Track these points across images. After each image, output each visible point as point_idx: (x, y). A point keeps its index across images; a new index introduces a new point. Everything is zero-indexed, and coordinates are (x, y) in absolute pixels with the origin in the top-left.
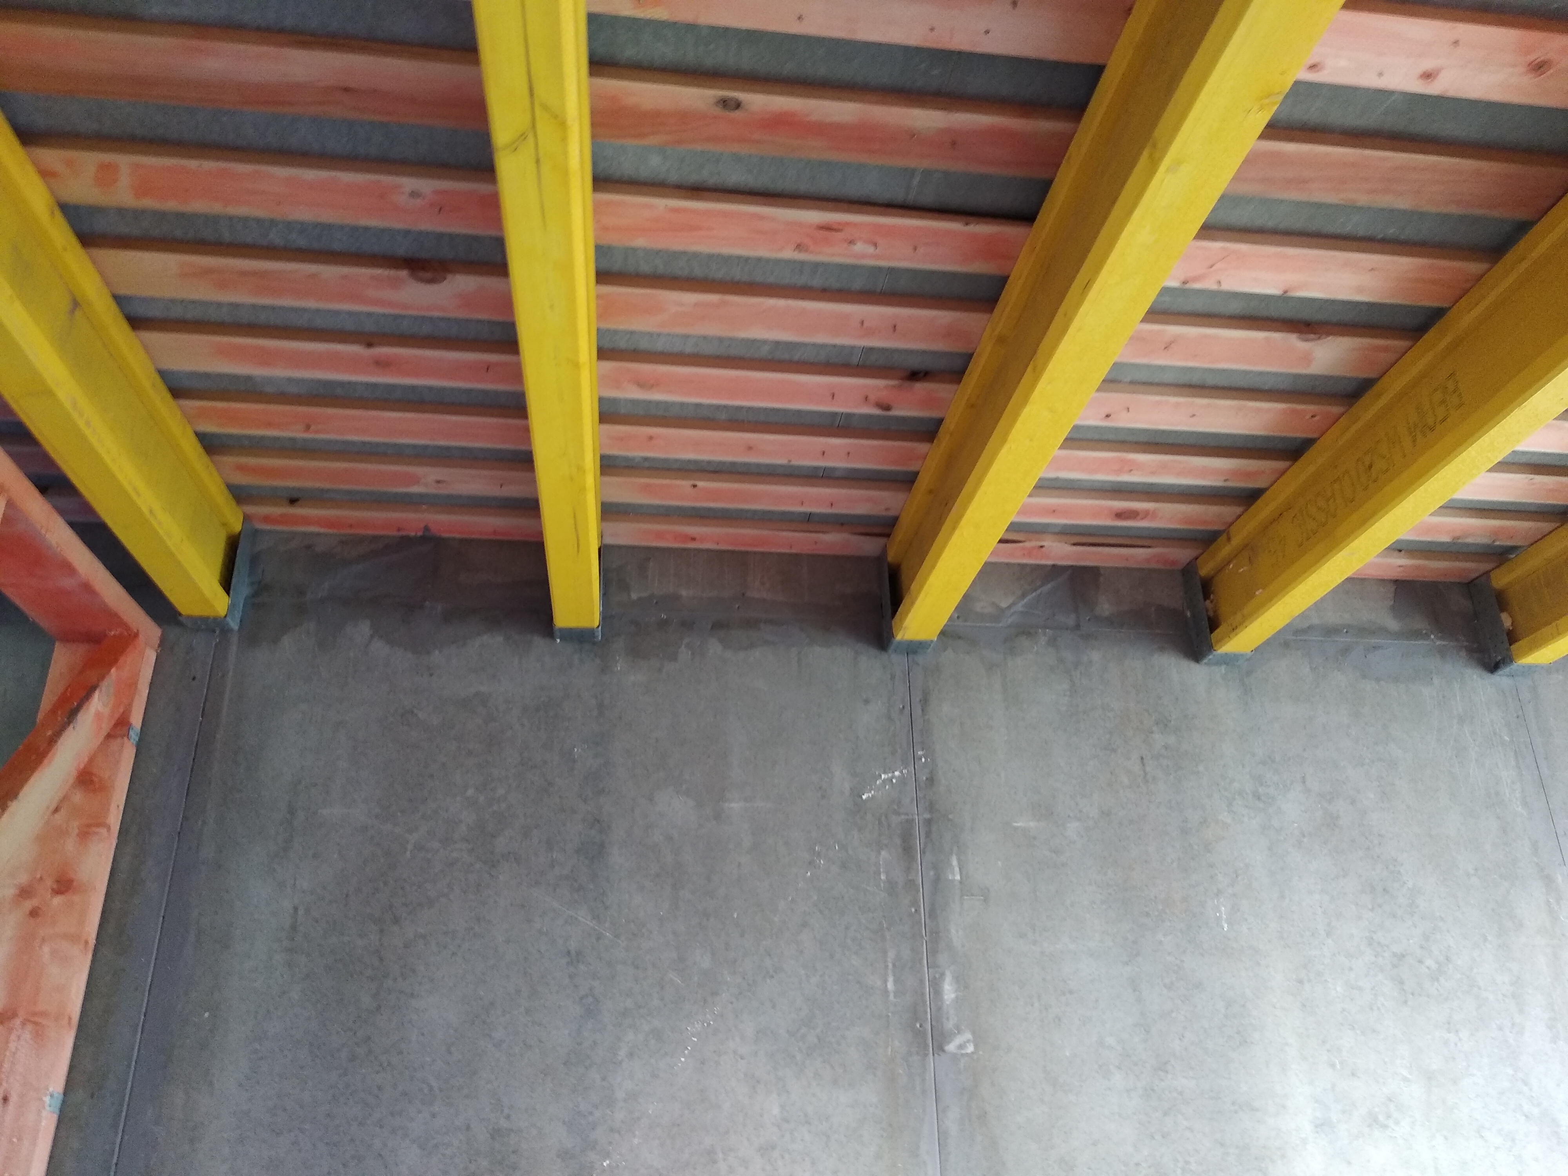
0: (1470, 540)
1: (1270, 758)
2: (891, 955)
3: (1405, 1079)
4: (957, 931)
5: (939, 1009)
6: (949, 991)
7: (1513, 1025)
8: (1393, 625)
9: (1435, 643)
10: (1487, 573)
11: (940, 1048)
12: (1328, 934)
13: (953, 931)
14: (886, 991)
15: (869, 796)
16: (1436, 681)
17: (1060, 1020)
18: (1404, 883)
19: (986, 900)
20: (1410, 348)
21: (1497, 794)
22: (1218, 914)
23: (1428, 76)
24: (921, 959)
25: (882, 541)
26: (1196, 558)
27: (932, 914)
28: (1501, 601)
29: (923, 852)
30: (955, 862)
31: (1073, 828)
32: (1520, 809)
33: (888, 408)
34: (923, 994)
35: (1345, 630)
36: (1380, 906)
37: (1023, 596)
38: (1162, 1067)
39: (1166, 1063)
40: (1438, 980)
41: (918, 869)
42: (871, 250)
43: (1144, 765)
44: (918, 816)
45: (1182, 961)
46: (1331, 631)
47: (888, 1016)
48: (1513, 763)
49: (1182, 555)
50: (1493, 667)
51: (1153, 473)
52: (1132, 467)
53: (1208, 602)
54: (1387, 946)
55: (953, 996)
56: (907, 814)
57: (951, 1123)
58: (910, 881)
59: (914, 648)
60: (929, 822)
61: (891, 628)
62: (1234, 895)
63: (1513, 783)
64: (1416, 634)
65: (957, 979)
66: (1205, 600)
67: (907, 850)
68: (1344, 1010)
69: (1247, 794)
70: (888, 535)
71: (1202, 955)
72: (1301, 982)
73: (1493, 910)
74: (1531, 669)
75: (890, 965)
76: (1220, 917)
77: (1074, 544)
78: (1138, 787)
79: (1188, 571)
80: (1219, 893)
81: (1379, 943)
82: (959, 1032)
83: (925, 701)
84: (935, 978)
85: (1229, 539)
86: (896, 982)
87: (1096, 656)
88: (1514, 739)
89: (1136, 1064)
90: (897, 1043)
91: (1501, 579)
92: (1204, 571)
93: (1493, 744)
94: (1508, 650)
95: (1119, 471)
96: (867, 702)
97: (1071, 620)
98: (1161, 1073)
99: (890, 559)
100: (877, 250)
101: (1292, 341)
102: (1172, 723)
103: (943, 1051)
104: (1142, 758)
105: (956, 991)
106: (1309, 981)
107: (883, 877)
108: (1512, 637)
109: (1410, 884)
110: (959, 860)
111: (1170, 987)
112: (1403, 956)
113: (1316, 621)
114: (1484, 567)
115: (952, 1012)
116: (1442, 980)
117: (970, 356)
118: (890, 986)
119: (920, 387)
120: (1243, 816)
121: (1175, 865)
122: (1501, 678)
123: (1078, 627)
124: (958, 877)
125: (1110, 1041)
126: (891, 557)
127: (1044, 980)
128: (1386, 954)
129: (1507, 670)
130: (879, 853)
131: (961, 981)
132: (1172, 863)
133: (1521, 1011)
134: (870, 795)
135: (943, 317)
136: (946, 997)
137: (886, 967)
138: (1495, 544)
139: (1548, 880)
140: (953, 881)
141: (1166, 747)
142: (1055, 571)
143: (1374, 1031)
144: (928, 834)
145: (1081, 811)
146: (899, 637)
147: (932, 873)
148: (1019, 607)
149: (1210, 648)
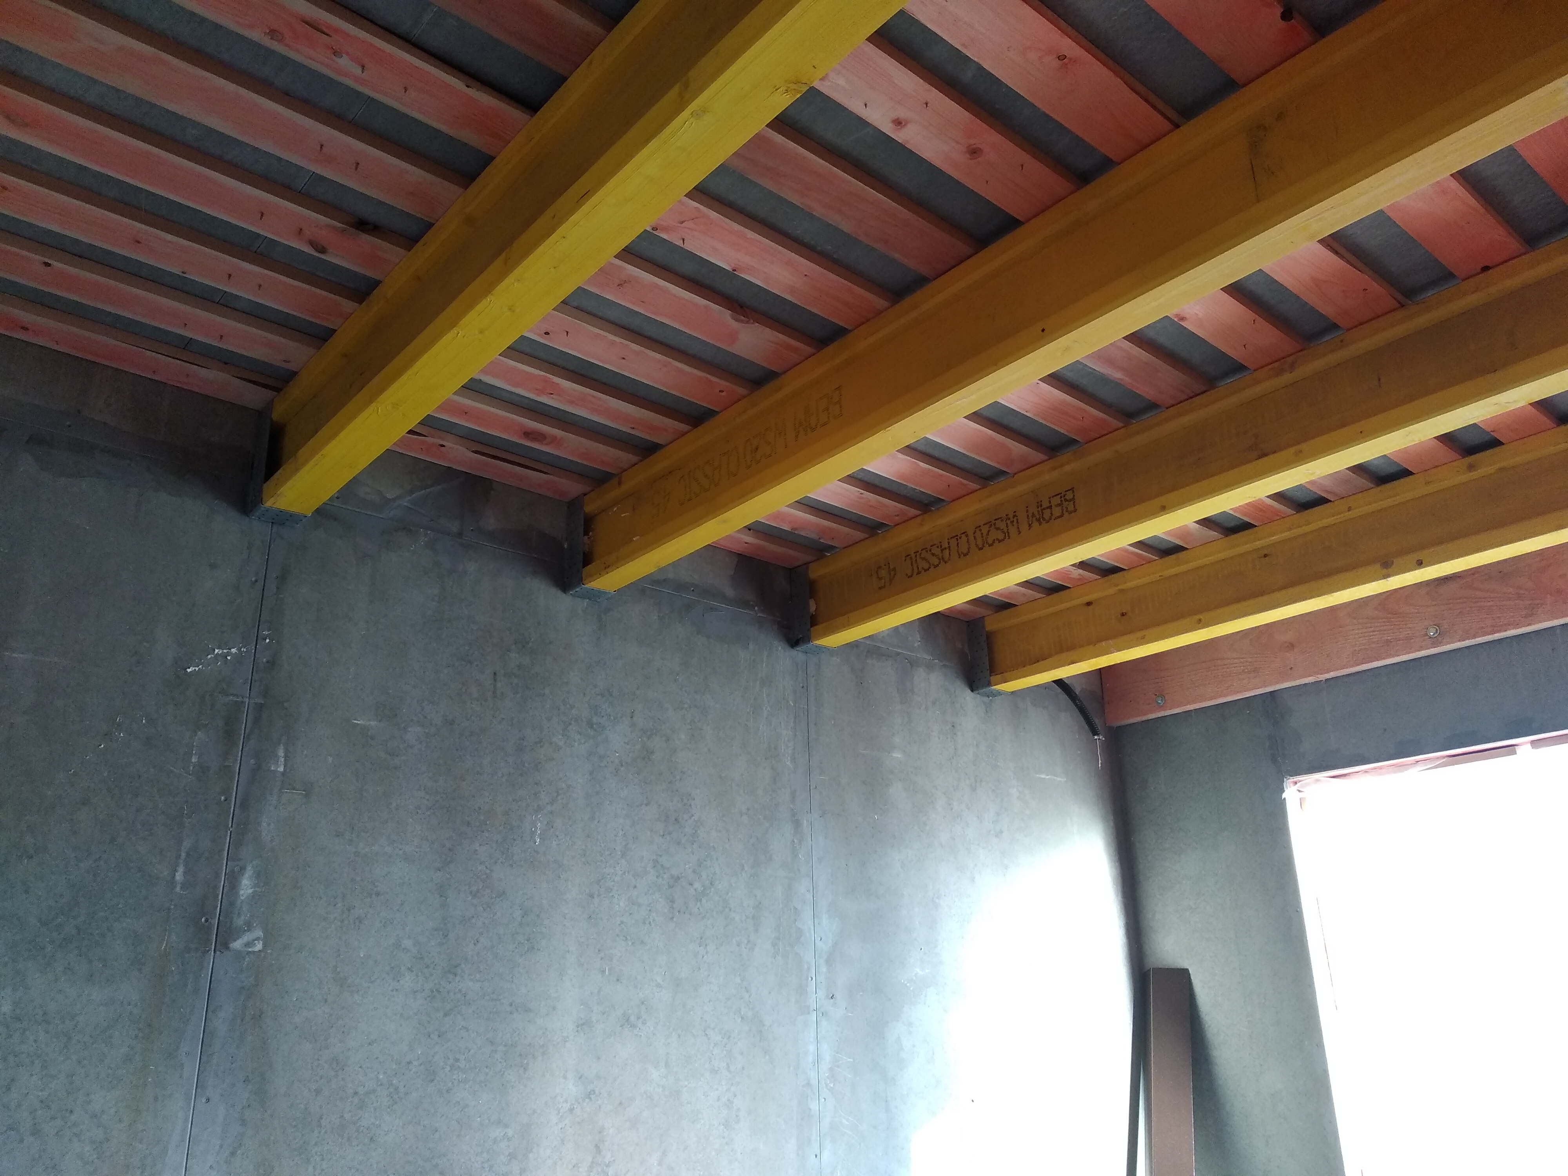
0: (803, 533)
1: (608, 690)
2: (187, 844)
3: (659, 986)
4: (269, 825)
5: (232, 904)
6: (246, 886)
7: (749, 942)
8: (730, 592)
9: (757, 614)
10: (807, 564)
11: (223, 945)
12: (623, 855)
13: (264, 824)
14: (172, 882)
15: (195, 670)
16: (751, 646)
17: (360, 922)
18: (693, 815)
19: (307, 796)
20: (814, 355)
21: (776, 748)
22: (533, 829)
23: (899, 123)
24: (221, 851)
25: (267, 394)
26: (585, 495)
27: (245, 805)
28: (812, 589)
29: (247, 738)
30: (281, 753)
31: (413, 733)
32: (789, 763)
33: (323, 250)
34: (216, 888)
35: (692, 589)
36: (670, 833)
37: (411, 492)
38: (452, 970)
39: (456, 967)
40: (701, 901)
41: (237, 756)
42: (357, 70)
43: (495, 680)
44: (249, 699)
45: (491, 871)
46: (681, 587)
47: (169, 909)
48: (792, 724)
49: (573, 487)
50: (794, 643)
51: (571, 402)
52: (554, 390)
53: (586, 537)
54: (668, 868)
55: (250, 891)
56: (237, 696)
57: (221, 1024)
58: (225, 766)
59: (283, 519)
60: (260, 707)
61: (261, 491)
62: (551, 813)
63: (788, 741)
64: (745, 604)
65: (258, 875)
66: (584, 535)
67: (229, 734)
68: (622, 922)
69: (582, 720)
70: (278, 390)
71: (511, 866)
72: (592, 896)
73: (753, 845)
74: (821, 648)
75: (183, 855)
76: (536, 831)
77: (476, 452)
78: (486, 701)
79: (574, 505)
80: (539, 809)
81: (662, 866)
82: (249, 930)
83: (283, 578)
84: (233, 871)
85: (620, 484)
86: (185, 873)
87: (472, 567)
88: (797, 705)
89: (428, 967)
90: (174, 938)
91: (817, 572)
92: (590, 508)
93: (781, 707)
94: (809, 630)
95: (540, 392)
96: (213, 566)
97: (455, 527)
98: (451, 976)
99: (275, 416)
100: (364, 74)
101: (725, 315)
102: (530, 644)
103: (227, 948)
104: (495, 673)
105: (255, 886)
106: (599, 895)
107: (194, 759)
108: (814, 621)
109: (696, 817)
110: (287, 751)
111: (475, 895)
112: (679, 878)
113: (671, 575)
114: (808, 558)
115: (245, 908)
116: (704, 901)
117: (430, 225)
118: (179, 876)
119: (367, 240)
120: (575, 741)
121: (504, 779)
122: (797, 654)
123: (460, 535)
124: (281, 769)
125: (408, 943)
126: (277, 414)
127: (353, 880)
128: (665, 876)
129: (804, 647)
130: (195, 733)
131: (263, 877)
132: (502, 777)
133: (756, 931)
134: (197, 669)
135: (414, 174)
136: (242, 892)
137: (178, 857)
138: (821, 541)
139: (797, 824)
140: (275, 772)
141: (519, 667)
142: (449, 473)
143: (642, 942)
144: (257, 720)
145: (426, 717)
146: (268, 504)
147: (252, 761)
148: (405, 502)
149: (580, 581)
